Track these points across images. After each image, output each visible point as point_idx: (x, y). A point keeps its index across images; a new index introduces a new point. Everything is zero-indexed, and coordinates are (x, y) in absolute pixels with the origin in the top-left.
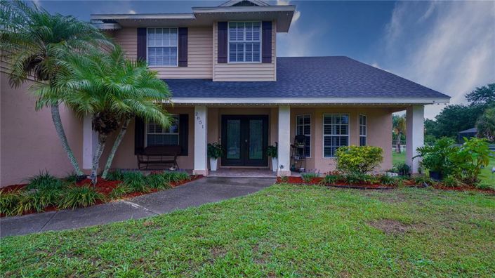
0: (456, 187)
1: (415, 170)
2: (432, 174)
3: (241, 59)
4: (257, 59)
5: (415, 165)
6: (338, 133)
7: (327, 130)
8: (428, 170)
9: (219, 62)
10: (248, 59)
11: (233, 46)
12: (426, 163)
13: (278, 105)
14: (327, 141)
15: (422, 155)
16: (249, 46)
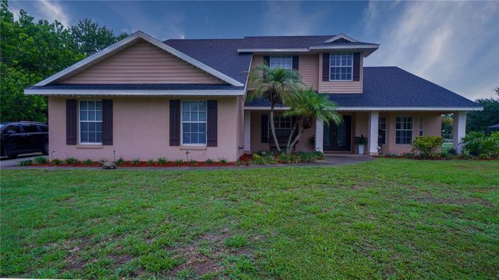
0: (486, 159)
1: (459, 152)
2: (470, 153)
3: (338, 78)
4: (349, 78)
5: (459, 149)
6: (405, 128)
7: (398, 126)
8: (468, 152)
9: (323, 80)
10: (344, 78)
11: (333, 69)
12: (467, 147)
13: (371, 111)
14: (398, 133)
15: (465, 142)
16: (344, 69)
